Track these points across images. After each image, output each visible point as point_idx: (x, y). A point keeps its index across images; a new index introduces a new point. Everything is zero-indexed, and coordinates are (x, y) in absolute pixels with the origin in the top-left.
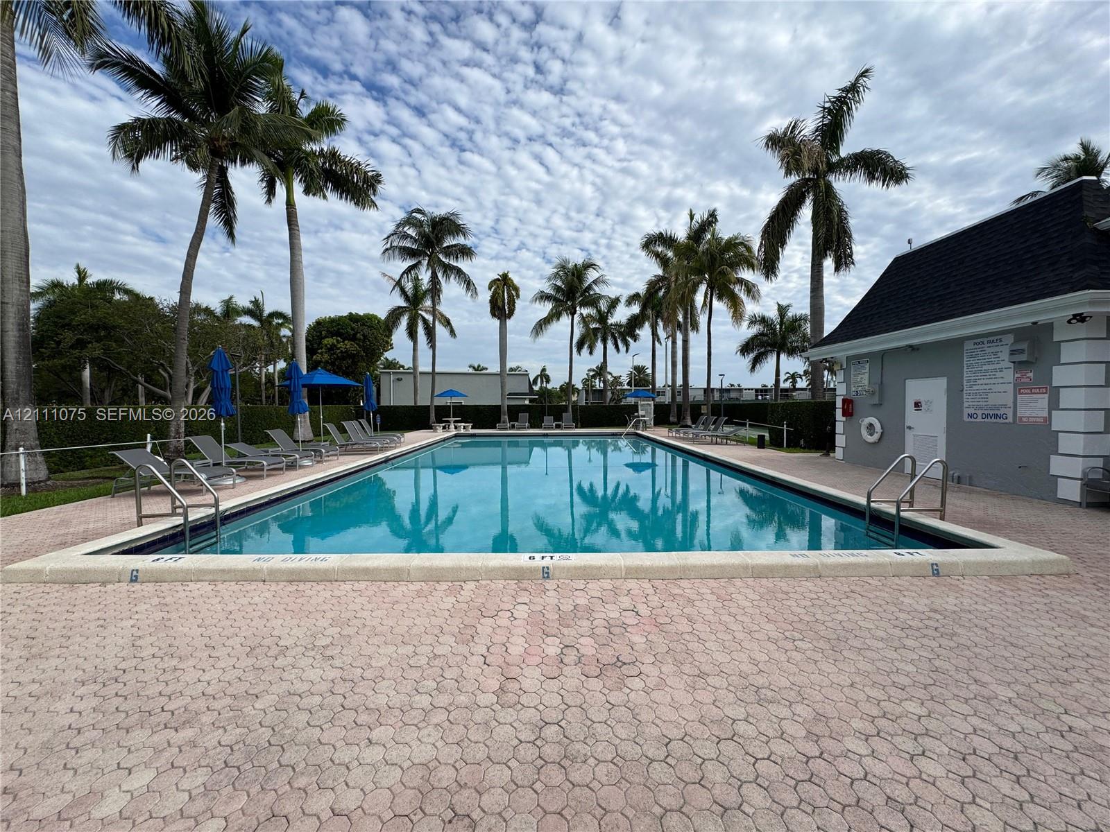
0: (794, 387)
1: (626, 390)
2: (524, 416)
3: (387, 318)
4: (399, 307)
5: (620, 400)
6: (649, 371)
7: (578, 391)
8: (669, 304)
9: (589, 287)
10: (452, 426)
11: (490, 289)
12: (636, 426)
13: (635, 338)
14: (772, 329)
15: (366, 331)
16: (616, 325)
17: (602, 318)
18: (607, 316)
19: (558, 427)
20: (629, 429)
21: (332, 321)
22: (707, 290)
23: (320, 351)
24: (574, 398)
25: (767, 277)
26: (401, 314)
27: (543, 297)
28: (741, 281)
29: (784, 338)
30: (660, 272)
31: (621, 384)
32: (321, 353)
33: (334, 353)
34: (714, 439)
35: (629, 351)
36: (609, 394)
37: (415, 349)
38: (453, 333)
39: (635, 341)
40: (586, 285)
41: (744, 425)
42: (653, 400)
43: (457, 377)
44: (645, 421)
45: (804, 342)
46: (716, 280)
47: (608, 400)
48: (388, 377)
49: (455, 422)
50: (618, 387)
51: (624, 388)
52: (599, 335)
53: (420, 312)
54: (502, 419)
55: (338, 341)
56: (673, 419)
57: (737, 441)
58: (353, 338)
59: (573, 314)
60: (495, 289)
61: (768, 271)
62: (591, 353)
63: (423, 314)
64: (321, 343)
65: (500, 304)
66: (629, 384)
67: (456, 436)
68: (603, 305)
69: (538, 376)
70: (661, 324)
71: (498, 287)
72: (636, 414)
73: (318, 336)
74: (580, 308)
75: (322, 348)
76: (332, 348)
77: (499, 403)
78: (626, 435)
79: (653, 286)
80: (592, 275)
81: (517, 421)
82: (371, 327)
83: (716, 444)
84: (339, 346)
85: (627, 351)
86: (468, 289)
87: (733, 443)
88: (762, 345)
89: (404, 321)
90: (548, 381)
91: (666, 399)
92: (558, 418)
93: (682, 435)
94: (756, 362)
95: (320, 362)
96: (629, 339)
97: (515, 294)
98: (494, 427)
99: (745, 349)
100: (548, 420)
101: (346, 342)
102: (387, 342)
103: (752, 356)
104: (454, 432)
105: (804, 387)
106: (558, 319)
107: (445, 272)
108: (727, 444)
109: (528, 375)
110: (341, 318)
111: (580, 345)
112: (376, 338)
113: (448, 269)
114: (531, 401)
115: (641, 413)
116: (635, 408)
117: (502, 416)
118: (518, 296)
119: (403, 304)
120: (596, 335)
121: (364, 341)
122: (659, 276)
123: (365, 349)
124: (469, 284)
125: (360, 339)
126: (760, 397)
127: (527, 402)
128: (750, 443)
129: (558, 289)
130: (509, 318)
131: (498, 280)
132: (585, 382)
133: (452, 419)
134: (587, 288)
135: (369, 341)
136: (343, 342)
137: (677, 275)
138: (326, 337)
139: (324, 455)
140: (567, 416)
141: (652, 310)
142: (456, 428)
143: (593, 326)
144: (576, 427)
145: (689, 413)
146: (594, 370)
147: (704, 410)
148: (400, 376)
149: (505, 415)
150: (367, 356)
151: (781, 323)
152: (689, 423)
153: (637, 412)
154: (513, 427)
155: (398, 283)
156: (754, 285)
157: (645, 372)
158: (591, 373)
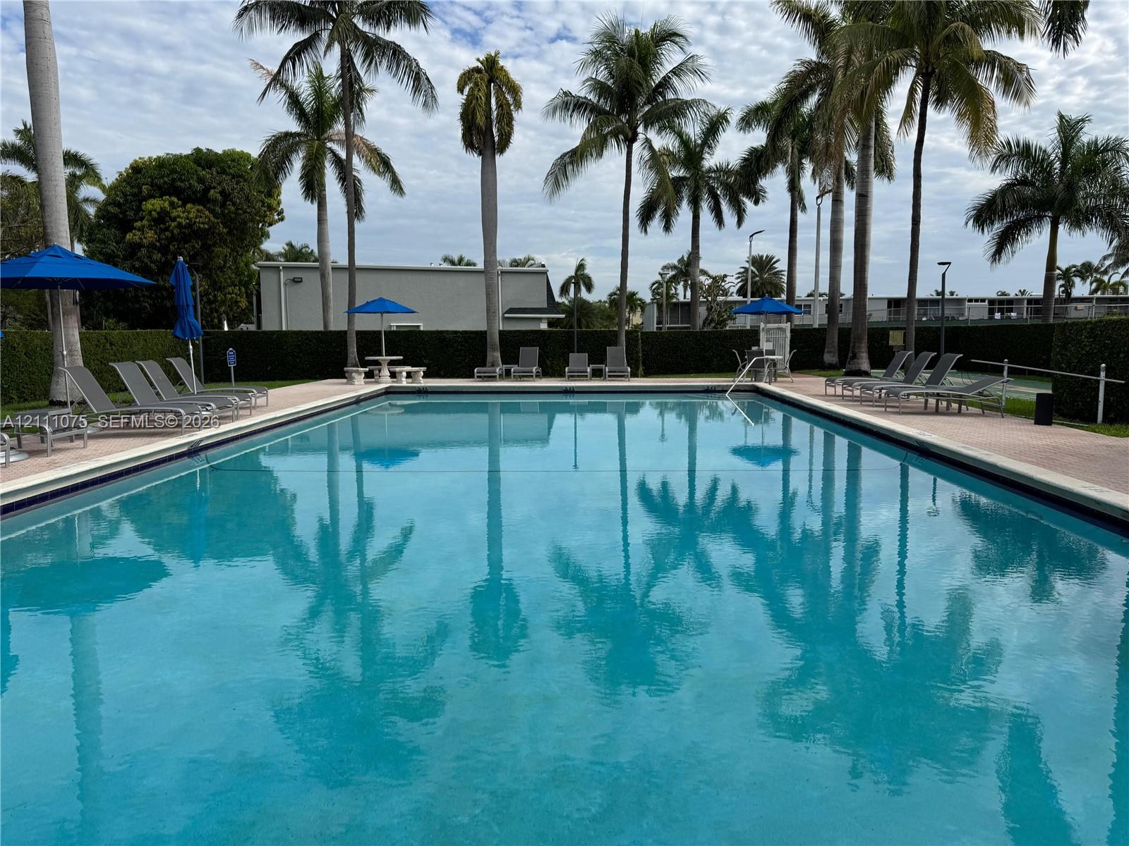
0: (1069, 294)
1: (735, 302)
2: (530, 353)
3: (264, 155)
4: (288, 135)
5: (723, 323)
6: (782, 266)
7: (643, 305)
8: (830, 119)
9: (665, 83)
10: (386, 372)
11: (461, 90)
12: (756, 373)
13: (757, 197)
14: (1043, 170)
15: (228, 183)
16: (719, 170)
17: (692, 155)
18: (702, 152)
19: (597, 374)
20: (742, 380)
21: (162, 164)
22: (914, 82)
23: (138, 224)
24: (637, 319)
25: (1056, 42)
26: (292, 149)
27: (570, 105)
28: (992, 59)
29: (1071, 188)
30: (811, 54)
31: (725, 293)
32: (141, 229)
33: (167, 229)
34: (932, 401)
35: (744, 225)
36: (702, 311)
37: (321, 220)
38: (396, 184)
39: (756, 203)
40: (657, 79)
41: (998, 371)
42: (789, 320)
43: (410, 276)
44: (774, 363)
45: (1113, 196)
46: (937, 57)
47: (700, 322)
48: (275, 276)
49: (392, 363)
50: (720, 299)
51: (730, 299)
52: (685, 193)
53: (329, 145)
54: (489, 359)
55: (172, 204)
56: (829, 358)
57: (983, 407)
58: (202, 199)
59: (631, 140)
60: (472, 89)
61: (1060, 28)
62: (667, 228)
63: (335, 147)
64: (139, 209)
65: (480, 120)
66: (742, 291)
67: (388, 392)
68: (693, 128)
69: (571, 278)
70: (808, 166)
71: (476, 84)
72: (754, 348)
73: (134, 195)
74: (646, 128)
75: (142, 219)
76: (161, 219)
77: (481, 326)
78: (735, 391)
79: (798, 86)
80: (671, 57)
81: (517, 363)
82: (237, 177)
83: (937, 412)
84: (174, 214)
85: (740, 222)
86: (417, 89)
87: (972, 410)
88: (1023, 204)
89: (297, 164)
90: (589, 287)
91: (817, 318)
92: (597, 357)
93: (857, 393)
94: (1003, 243)
95: (140, 246)
96: (745, 199)
97: (511, 102)
98: (470, 375)
99: (984, 214)
100: (577, 360)
101: (189, 206)
102: (270, 208)
103: (998, 227)
104: (385, 382)
105: (1086, 294)
106: (600, 155)
107: (368, 56)
108: (959, 413)
109: (545, 273)
110: (178, 159)
111: (647, 214)
112: (247, 199)
113: (374, 48)
114: (551, 323)
115: (765, 345)
116: (752, 337)
117: (489, 353)
118: (518, 105)
119: (293, 126)
120: (678, 192)
121: (223, 205)
122: (809, 63)
123: (228, 220)
124: (419, 81)
125: (214, 201)
126: (998, 316)
127: (544, 326)
128: (1014, 410)
129: (600, 88)
130: (502, 151)
131: (477, 70)
132: (656, 288)
133: (385, 358)
134: (660, 85)
135: (234, 204)
136: (184, 205)
137: (850, 52)
138: (151, 196)
139: (50, 437)
140: (617, 353)
141: (793, 138)
142: (393, 375)
143: (676, 172)
144: (634, 375)
145: (864, 346)
146: (674, 267)
147: (896, 339)
148: (298, 274)
149: (494, 350)
150: (230, 233)
151: (1065, 158)
152: (865, 366)
153: (757, 343)
154: (507, 374)
155: (277, 80)
156: (1020, 67)
157: (772, 268)
158: (671, 273)
